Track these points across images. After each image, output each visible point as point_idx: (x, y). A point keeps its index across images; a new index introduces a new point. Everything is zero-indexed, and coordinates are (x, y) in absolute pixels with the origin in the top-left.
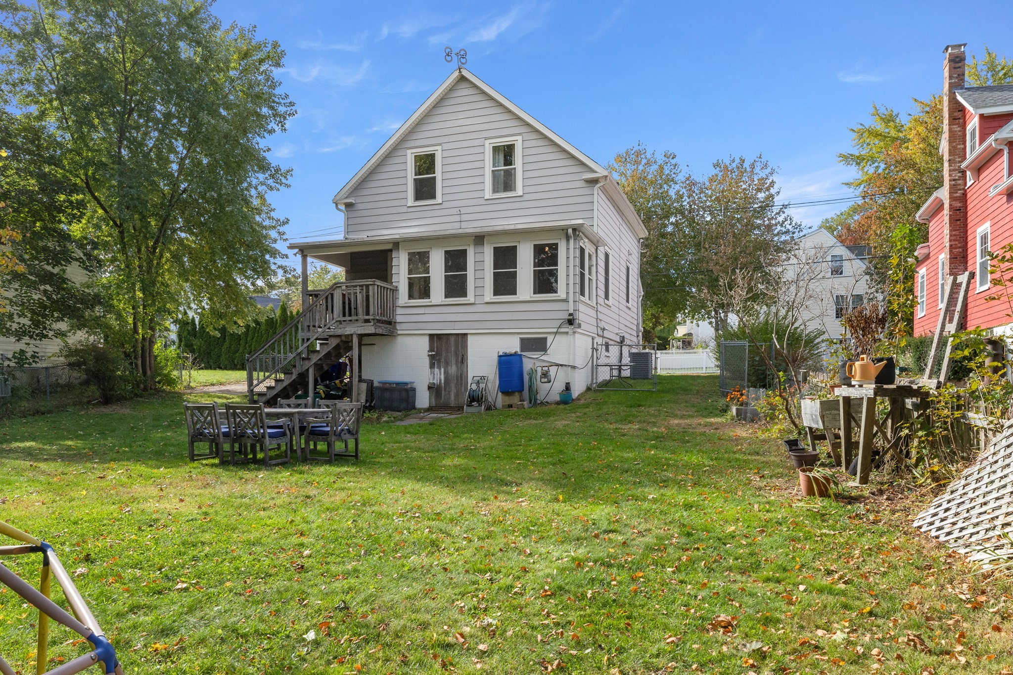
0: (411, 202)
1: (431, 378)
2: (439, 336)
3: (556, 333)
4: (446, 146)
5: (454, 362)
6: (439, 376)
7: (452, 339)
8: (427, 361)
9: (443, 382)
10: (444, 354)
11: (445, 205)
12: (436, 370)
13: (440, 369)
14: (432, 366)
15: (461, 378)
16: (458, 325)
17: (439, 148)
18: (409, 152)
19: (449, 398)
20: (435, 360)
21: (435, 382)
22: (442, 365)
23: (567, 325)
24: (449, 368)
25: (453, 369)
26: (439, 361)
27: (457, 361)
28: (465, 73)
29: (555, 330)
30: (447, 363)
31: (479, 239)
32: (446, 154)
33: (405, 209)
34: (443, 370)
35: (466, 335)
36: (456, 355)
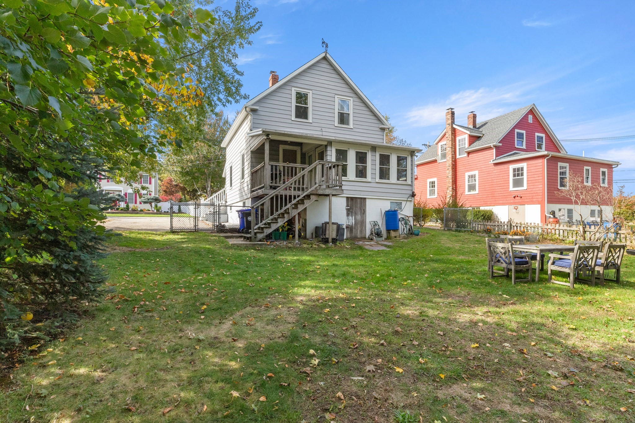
0: (293, 118)
1: (348, 222)
2: (352, 199)
3: (407, 201)
4: (314, 92)
5: (359, 213)
6: (351, 221)
7: (359, 200)
8: (345, 212)
9: (354, 224)
10: (354, 209)
11: (314, 124)
12: (350, 217)
13: (352, 217)
14: (348, 215)
15: (363, 223)
16: (363, 193)
17: (310, 92)
18: (293, 89)
19: (357, 233)
20: (349, 212)
21: (350, 224)
22: (353, 214)
23: (411, 197)
24: (357, 216)
25: (359, 217)
26: (352, 212)
27: (361, 213)
28: (328, 55)
29: (406, 199)
30: (356, 214)
31: (374, 148)
32: (315, 96)
33: (290, 121)
34: (354, 217)
35: (365, 198)
36: (360, 209)
